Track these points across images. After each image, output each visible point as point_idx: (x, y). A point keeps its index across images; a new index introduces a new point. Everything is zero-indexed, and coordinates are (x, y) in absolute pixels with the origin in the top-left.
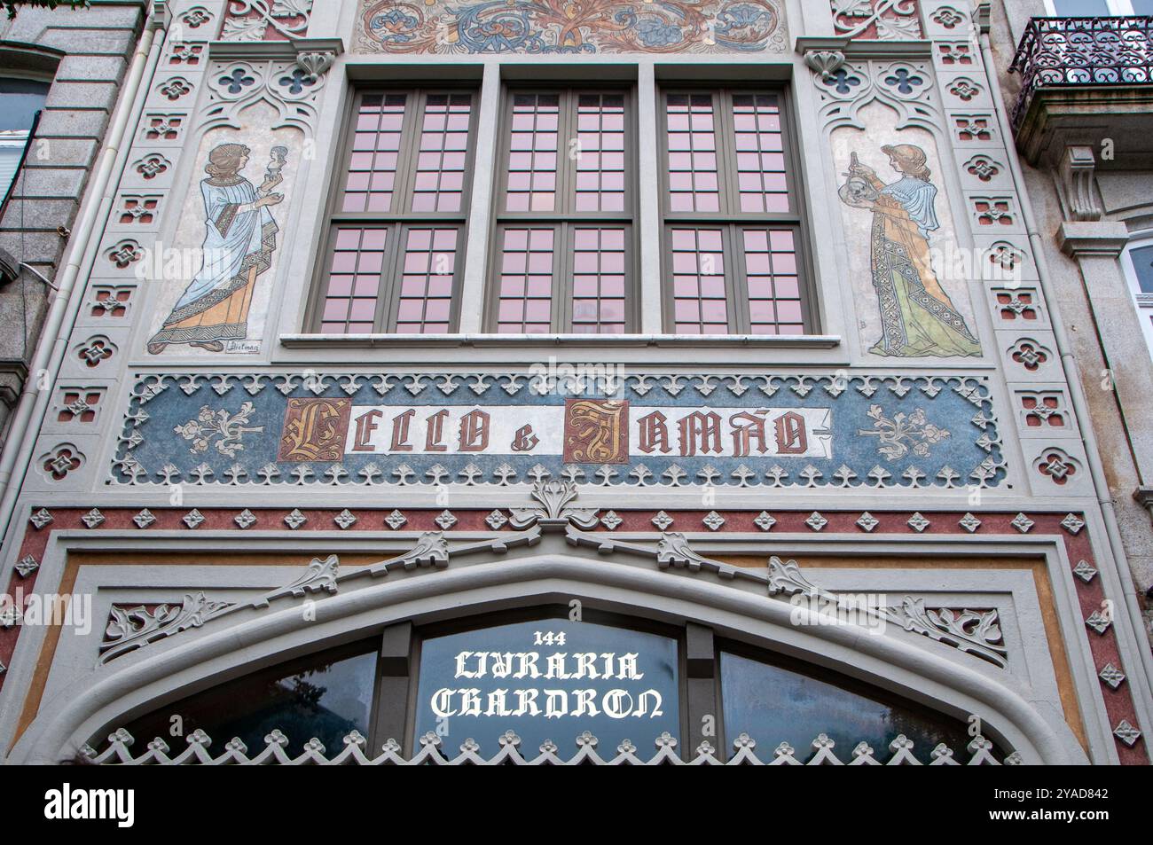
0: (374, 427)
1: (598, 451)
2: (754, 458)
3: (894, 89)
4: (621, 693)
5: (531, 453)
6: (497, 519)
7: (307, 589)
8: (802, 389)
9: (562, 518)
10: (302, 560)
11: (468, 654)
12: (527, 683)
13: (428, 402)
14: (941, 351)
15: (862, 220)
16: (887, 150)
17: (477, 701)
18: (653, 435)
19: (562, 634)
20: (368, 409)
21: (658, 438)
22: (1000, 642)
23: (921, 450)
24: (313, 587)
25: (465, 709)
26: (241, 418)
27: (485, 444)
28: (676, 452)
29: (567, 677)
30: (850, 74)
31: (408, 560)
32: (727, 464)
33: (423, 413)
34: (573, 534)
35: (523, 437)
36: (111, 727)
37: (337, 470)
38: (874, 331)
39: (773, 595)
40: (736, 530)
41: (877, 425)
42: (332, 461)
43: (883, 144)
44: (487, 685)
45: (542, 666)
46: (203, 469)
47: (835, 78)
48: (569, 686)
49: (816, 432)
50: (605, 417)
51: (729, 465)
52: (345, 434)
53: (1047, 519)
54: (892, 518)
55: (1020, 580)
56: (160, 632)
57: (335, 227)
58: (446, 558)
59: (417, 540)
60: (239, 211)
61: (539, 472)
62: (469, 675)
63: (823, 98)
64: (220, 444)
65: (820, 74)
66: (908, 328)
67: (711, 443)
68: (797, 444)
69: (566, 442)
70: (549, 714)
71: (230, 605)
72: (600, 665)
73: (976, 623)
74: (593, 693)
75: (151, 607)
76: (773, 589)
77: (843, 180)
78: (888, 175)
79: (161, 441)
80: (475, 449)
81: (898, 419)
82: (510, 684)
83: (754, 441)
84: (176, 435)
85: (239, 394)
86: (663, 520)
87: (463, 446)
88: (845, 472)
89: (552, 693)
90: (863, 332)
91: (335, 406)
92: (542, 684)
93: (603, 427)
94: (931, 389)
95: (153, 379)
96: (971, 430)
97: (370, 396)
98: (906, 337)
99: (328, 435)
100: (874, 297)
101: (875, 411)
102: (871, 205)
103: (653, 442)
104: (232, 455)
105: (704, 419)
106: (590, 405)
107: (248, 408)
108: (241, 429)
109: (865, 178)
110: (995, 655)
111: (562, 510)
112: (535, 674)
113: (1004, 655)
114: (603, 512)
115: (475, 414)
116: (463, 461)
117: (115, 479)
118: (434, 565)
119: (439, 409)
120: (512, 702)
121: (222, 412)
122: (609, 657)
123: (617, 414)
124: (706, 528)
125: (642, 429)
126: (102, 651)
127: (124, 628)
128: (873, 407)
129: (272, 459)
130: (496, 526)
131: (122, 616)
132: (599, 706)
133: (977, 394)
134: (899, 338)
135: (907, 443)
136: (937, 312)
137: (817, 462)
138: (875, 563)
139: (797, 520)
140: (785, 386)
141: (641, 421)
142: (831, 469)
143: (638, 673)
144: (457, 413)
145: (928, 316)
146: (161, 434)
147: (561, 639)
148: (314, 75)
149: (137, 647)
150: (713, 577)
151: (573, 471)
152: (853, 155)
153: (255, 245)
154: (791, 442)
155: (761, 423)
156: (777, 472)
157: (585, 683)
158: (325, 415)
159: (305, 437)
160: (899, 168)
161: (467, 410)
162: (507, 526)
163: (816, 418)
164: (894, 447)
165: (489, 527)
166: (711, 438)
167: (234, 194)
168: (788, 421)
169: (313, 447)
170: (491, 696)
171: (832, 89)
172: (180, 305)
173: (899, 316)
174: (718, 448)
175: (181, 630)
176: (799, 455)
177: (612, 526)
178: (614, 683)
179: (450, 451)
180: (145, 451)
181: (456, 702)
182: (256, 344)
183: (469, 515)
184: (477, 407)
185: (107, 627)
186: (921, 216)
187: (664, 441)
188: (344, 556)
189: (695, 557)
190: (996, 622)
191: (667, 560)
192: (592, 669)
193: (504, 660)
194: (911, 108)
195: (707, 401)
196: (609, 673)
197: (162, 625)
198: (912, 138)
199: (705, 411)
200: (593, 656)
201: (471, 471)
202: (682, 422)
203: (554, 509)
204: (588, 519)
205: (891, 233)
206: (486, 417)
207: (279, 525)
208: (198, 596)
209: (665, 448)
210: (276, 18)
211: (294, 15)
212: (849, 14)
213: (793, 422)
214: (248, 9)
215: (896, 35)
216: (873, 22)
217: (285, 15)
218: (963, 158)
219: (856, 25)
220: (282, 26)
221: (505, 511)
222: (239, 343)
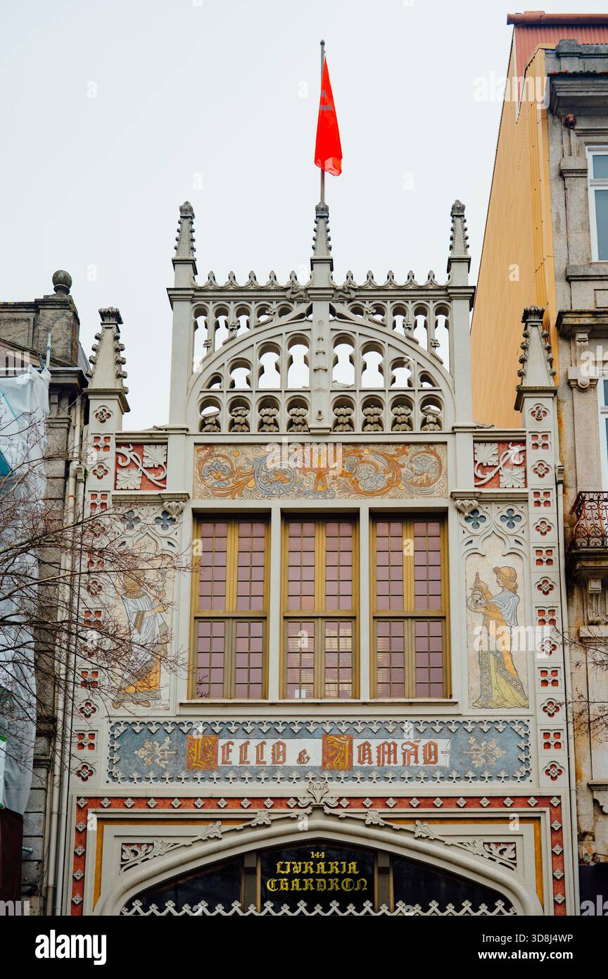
0: (230, 751)
1: (338, 764)
2: (412, 767)
3: (504, 525)
4: (348, 880)
5: (306, 765)
6: (292, 803)
7: (209, 837)
8: (438, 728)
9: (322, 803)
10: (204, 822)
11: (282, 863)
12: (308, 875)
13: (256, 736)
14: (509, 705)
16: (497, 571)
17: (287, 884)
18: (364, 755)
19: (323, 853)
20: (227, 741)
21: (367, 756)
22: (515, 859)
23: (492, 761)
24: (211, 836)
25: (282, 887)
26: (165, 746)
27: (284, 760)
28: (375, 764)
29: (325, 873)
30: (481, 513)
31: (253, 823)
32: (399, 771)
33: (254, 743)
34: (327, 810)
35: (302, 757)
36: (133, 899)
37: (215, 775)
39: (416, 838)
40: (401, 807)
41: (472, 748)
42: (212, 770)
43: (494, 567)
44: (291, 877)
45: (315, 868)
46: (152, 775)
47: (472, 516)
48: (327, 877)
49: (442, 752)
50: (341, 745)
51: (400, 771)
52: (216, 755)
53: (543, 800)
54: (473, 800)
55: (528, 829)
56: (146, 857)
57: (197, 620)
58: (270, 823)
59: (256, 813)
60: (145, 617)
61: (310, 775)
62: (283, 872)
63: (464, 533)
64: (157, 760)
65: (464, 514)
66: (494, 690)
67: (392, 760)
68: (433, 759)
69: (323, 759)
70: (318, 890)
71: (175, 844)
72: (340, 867)
73: (505, 850)
74: (337, 880)
75: (140, 845)
76: (416, 835)
77: (470, 593)
78: (495, 589)
79: (128, 759)
80: (280, 763)
81: (483, 745)
82: (301, 876)
83: (413, 758)
84: (135, 755)
85: (162, 732)
86: (368, 802)
87: (274, 762)
88: (454, 775)
89: (320, 880)
90: (472, 693)
91: (210, 739)
92: (315, 876)
93: (341, 751)
94: (501, 727)
95: (118, 724)
96: (517, 750)
97: (227, 733)
98: (491, 697)
99: (209, 756)
100: (478, 672)
101: (472, 740)
102: (483, 610)
103: (364, 759)
104: (164, 767)
105: (389, 745)
106: (334, 738)
107: (167, 740)
108: (166, 752)
109: (482, 591)
110: (511, 865)
111: (322, 798)
112: (312, 872)
113: (515, 864)
114: (341, 798)
115: (279, 743)
116: (274, 769)
117: (110, 780)
118: (265, 826)
119: (261, 741)
120: (302, 885)
121: (155, 743)
122: (344, 863)
123: (347, 743)
124: (387, 806)
125: (359, 752)
127: (128, 855)
128: (472, 738)
129: (183, 769)
130: (292, 806)
131: (127, 849)
132: (340, 886)
133: (523, 730)
134: (488, 697)
135: (485, 757)
136: (509, 681)
137: (442, 769)
138: (463, 821)
139: (429, 802)
140: (429, 726)
141: (359, 747)
142: (449, 773)
143: (357, 871)
144: (270, 743)
145: (505, 683)
146: (128, 755)
147: (323, 855)
148: (174, 516)
149: (137, 864)
150: (390, 830)
151: (327, 775)
152: (477, 574)
154: (430, 758)
155: (416, 747)
156: (422, 775)
157: (334, 876)
158: (206, 745)
159: (198, 757)
160: (501, 585)
161: (275, 741)
162: (297, 806)
163: (443, 744)
164: (479, 760)
165: (289, 807)
166: (392, 756)
167: (141, 604)
168: (430, 746)
169: (202, 762)
170: (293, 882)
171: (469, 525)
172: (125, 678)
173: (490, 683)
174: (395, 762)
175: (155, 856)
176: (433, 765)
177: (344, 806)
178: (346, 875)
179: (268, 764)
180: (121, 763)
181: (278, 885)
182: (167, 702)
183: (279, 801)
184: (280, 739)
185: (122, 854)
186: (509, 617)
187: (370, 758)
188: (224, 821)
189: (382, 821)
190: (515, 849)
191: (369, 823)
192: (337, 869)
193: (298, 865)
194: (512, 539)
195: (391, 735)
196: (344, 870)
197: (146, 854)
198: (511, 561)
199: (390, 741)
200: (337, 863)
201: (278, 775)
202: (378, 747)
203: (318, 799)
204: (333, 803)
206: (284, 746)
207: (192, 805)
208: (160, 840)
209: (370, 762)
210: (145, 468)
211: (156, 466)
212: (485, 464)
213: (432, 747)
214: (128, 461)
215: (510, 481)
216: (498, 471)
217: (151, 466)
218: (537, 578)
219: (488, 473)
220: (151, 476)
221: (296, 799)
222: (158, 702)
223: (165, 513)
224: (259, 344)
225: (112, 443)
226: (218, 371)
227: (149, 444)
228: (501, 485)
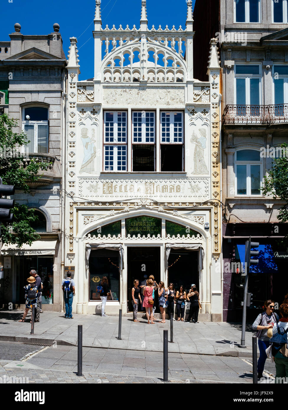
0: (117, 188)
1: (150, 192)
2: (172, 193)
3: (202, 115)
4: (153, 228)
5: (140, 192)
6: (136, 204)
7: (110, 215)
9: (145, 204)
10: (109, 210)
11: (133, 222)
12: (141, 226)
14: (202, 173)
15: (194, 146)
16: (200, 130)
20: (115, 185)
22: (203, 221)
23: (197, 191)
24: (112, 214)
25: (133, 230)
27: (133, 191)
28: (161, 192)
29: (146, 225)
30: (195, 111)
31: (124, 210)
33: (124, 185)
34: (147, 206)
35: (139, 189)
36: (88, 234)
37: (112, 195)
38: (193, 170)
39: (174, 215)
40: (169, 205)
41: (191, 187)
44: (135, 227)
46: (92, 195)
47: (192, 112)
48: (146, 227)
49: (182, 188)
50: (151, 186)
51: (169, 194)
52: (112, 189)
53: (212, 203)
54: (191, 203)
55: (207, 213)
56: (91, 221)
59: (125, 207)
60: (89, 144)
61: (141, 195)
62: (133, 225)
63: (189, 117)
65: (189, 112)
66: (198, 169)
67: (166, 191)
68: (179, 191)
69: (145, 190)
70: (144, 230)
71: (100, 217)
73: (200, 219)
75: (90, 217)
76: (174, 214)
77: (191, 137)
78: (199, 136)
81: (194, 186)
82: (138, 227)
83: (173, 190)
84: (87, 189)
85: (95, 182)
86: (159, 204)
87: (130, 191)
90: (191, 170)
91: (110, 184)
93: (151, 188)
95: (81, 179)
96: (205, 188)
97: (115, 182)
99: (110, 189)
102: (195, 143)
103: (158, 190)
105: (165, 186)
106: (149, 183)
107: (97, 184)
108: (97, 188)
109: (195, 137)
110: (202, 223)
114: (151, 203)
115: (131, 185)
117: (80, 197)
118: (128, 211)
119: (126, 184)
121: (93, 185)
122: (151, 223)
123: (153, 185)
124: (165, 205)
125: (156, 188)
126: (84, 223)
128: (191, 184)
131: (86, 219)
132: (150, 229)
133: (207, 181)
134: (196, 171)
135: (195, 190)
136: (203, 166)
137: (181, 193)
138: (187, 210)
139: (178, 204)
140: (178, 180)
141: (156, 186)
142: (183, 195)
143: (155, 225)
144: (129, 185)
147: (145, 220)
148: (97, 111)
149: (89, 223)
150: (166, 213)
151: (146, 195)
152: (193, 131)
153: (93, 152)
155: (174, 187)
156: (176, 195)
158: (109, 186)
159: (106, 189)
160: (201, 134)
162: (137, 205)
163: (182, 186)
164: (193, 191)
165: (135, 205)
166: (166, 189)
167: (87, 140)
171: (191, 115)
172: (83, 164)
173: (197, 167)
175: (94, 221)
177: (152, 205)
180: (83, 192)
183: (132, 203)
185: (84, 220)
186: (203, 145)
188: (115, 210)
189: (163, 210)
190: (203, 218)
191: (159, 210)
193: (137, 223)
194: (205, 120)
196: (151, 225)
202: (162, 187)
203: (144, 203)
205: (198, 150)
206: (133, 186)
207: (105, 205)
208: (96, 216)
210: (87, 94)
211: (91, 94)
212: (197, 94)
213: (179, 187)
214: (81, 92)
215: (205, 101)
216: (201, 96)
217: (89, 93)
218: (212, 133)
219: (198, 97)
220: (89, 97)
221: (137, 203)
222: (94, 172)
223: (94, 110)
224: (123, 51)
225: (76, 86)
226: (110, 60)
227: (88, 86)
228: (202, 101)
